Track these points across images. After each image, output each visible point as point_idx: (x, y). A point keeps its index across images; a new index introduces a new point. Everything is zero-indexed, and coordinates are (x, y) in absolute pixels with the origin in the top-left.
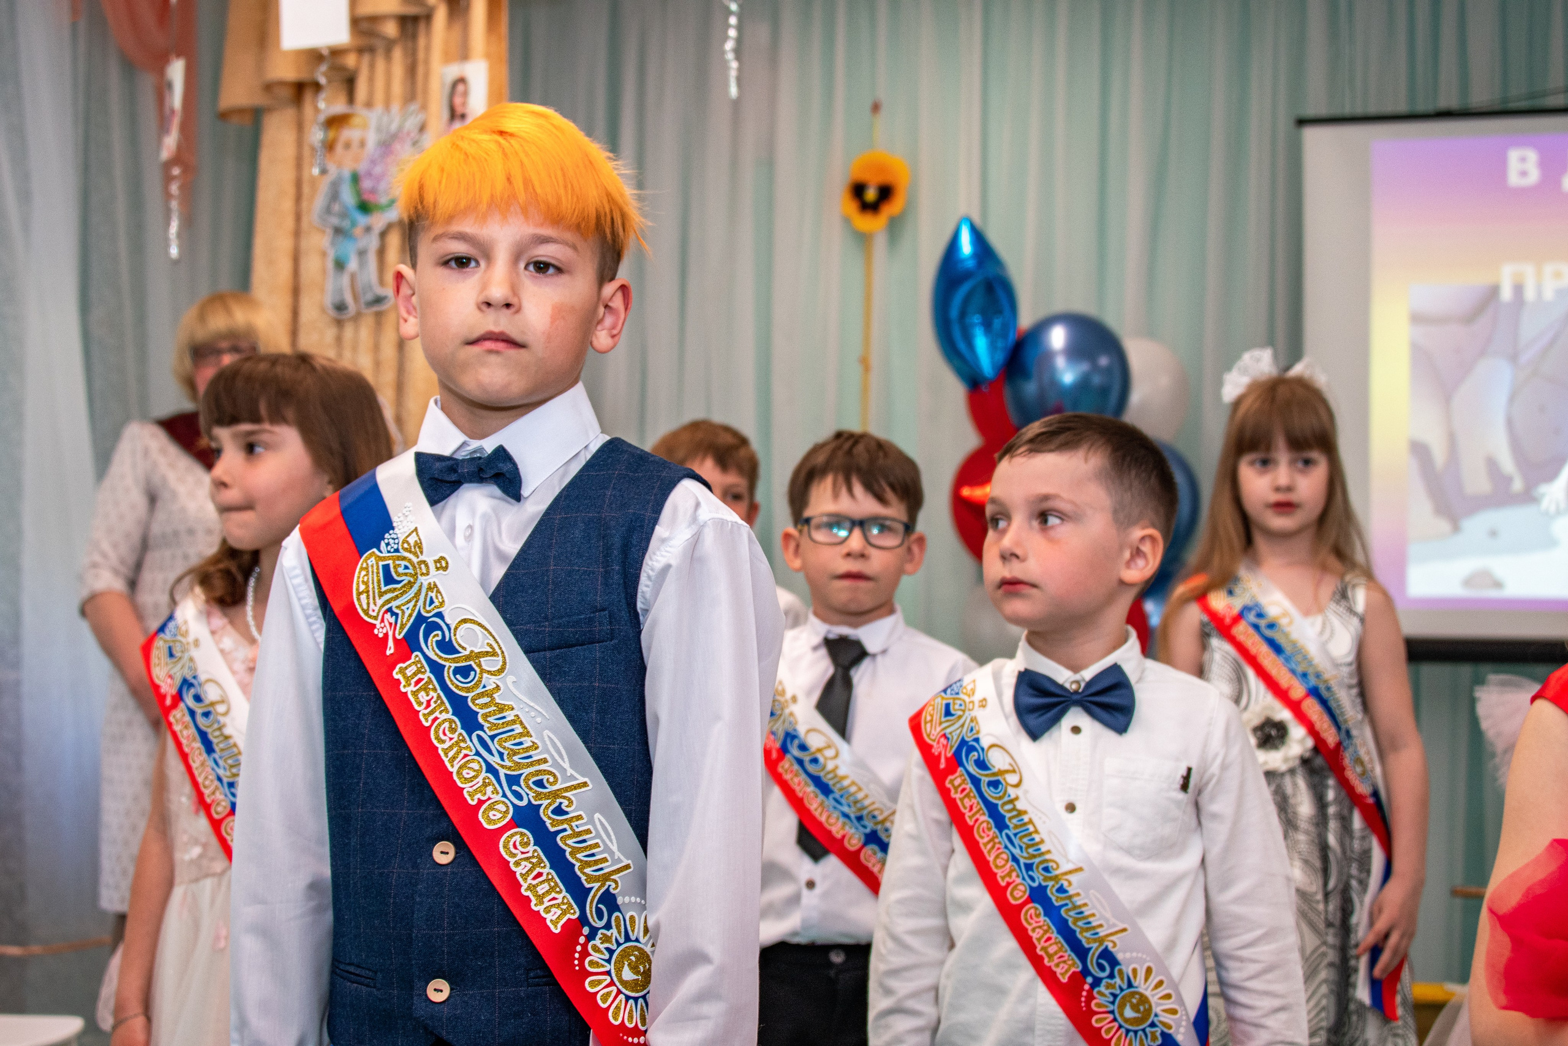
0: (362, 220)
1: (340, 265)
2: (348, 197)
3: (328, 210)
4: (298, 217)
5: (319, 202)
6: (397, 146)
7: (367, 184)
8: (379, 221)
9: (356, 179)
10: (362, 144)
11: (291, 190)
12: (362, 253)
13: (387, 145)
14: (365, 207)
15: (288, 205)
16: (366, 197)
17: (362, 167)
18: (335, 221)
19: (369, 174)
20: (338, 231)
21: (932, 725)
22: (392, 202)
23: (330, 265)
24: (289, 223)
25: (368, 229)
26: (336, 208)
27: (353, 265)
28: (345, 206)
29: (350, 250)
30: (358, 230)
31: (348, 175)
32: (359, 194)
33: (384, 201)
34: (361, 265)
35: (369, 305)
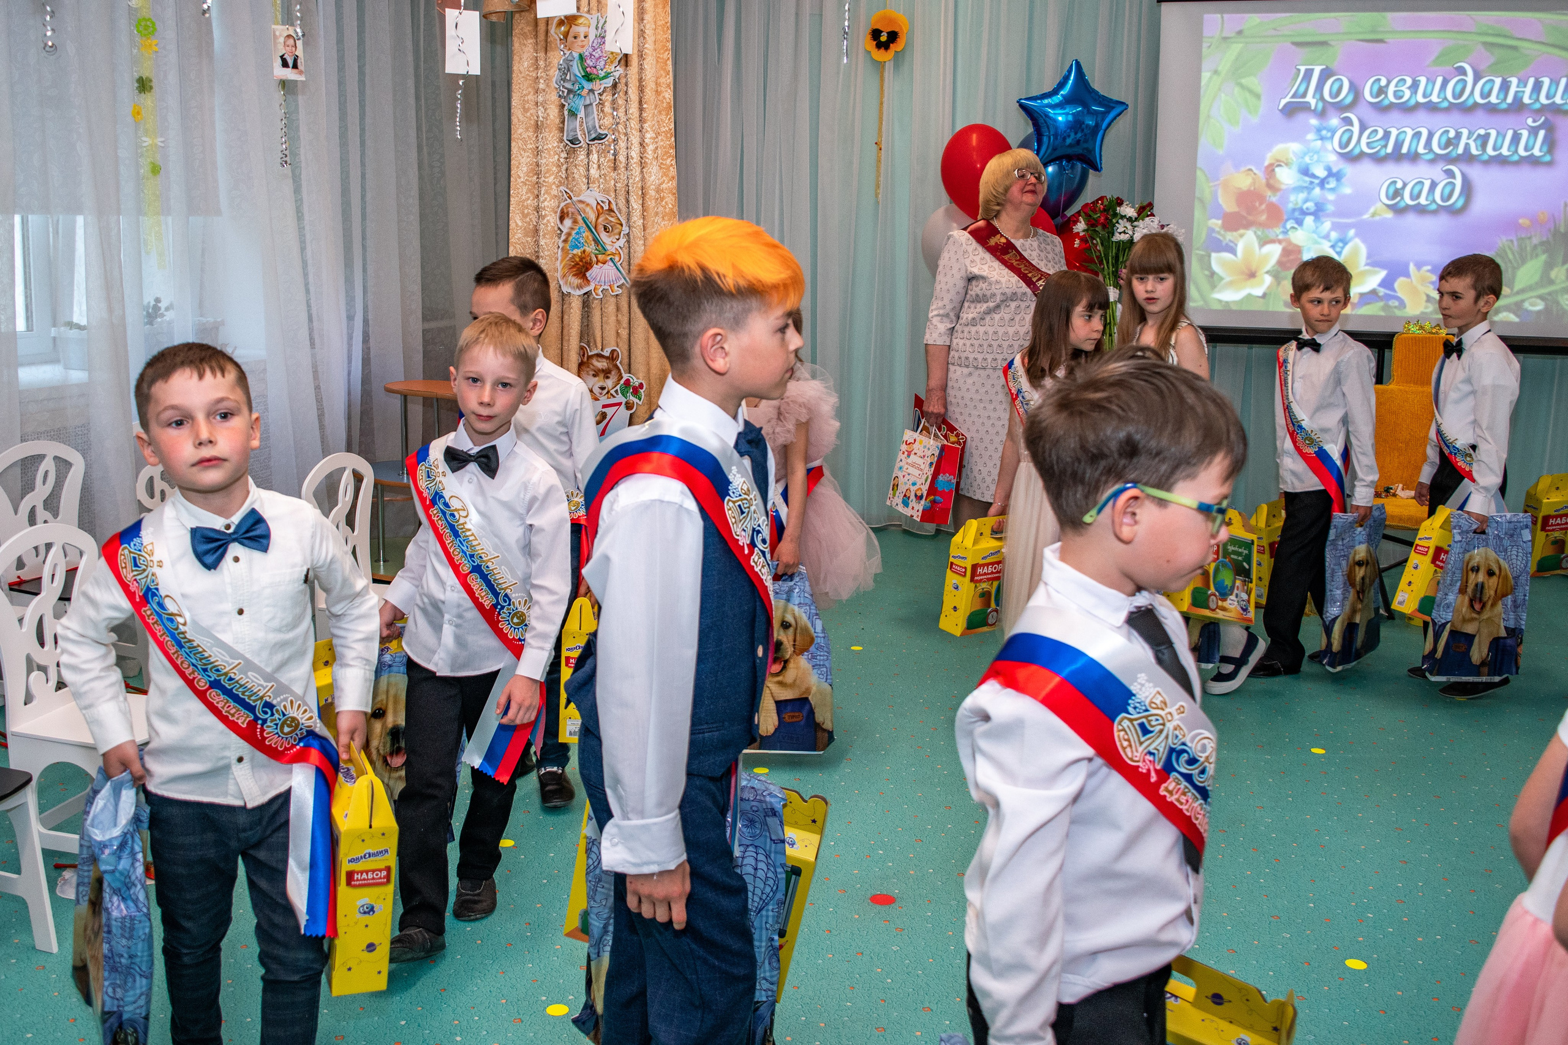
0: (588, 86)
1: (574, 114)
2: (577, 69)
3: (562, 78)
7: (589, 62)
8: (598, 86)
9: (581, 57)
12: (588, 107)
13: (600, 36)
14: (588, 77)
16: (589, 70)
17: (586, 51)
18: (569, 85)
19: (591, 56)
20: (571, 91)
23: (566, 113)
25: (592, 91)
26: (569, 76)
27: (581, 114)
28: (575, 75)
29: (579, 104)
30: (585, 91)
31: (576, 55)
32: (584, 69)
33: (602, 74)
34: (586, 116)
35: (593, 140)
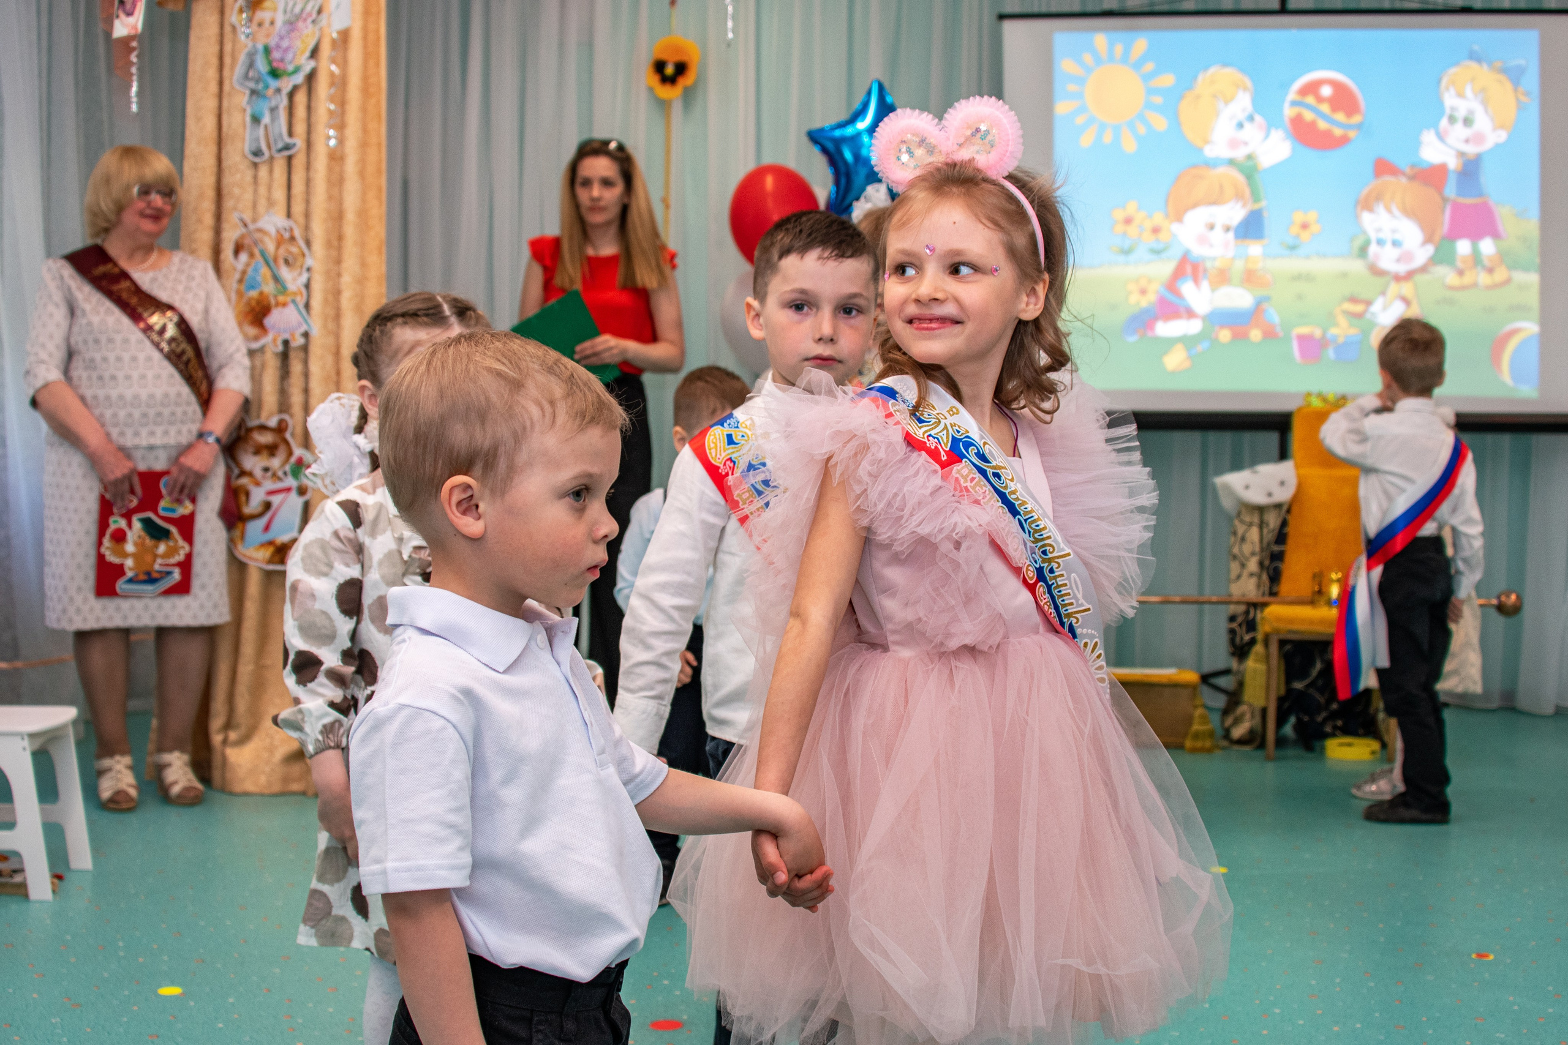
0: (273, 84)
1: (256, 120)
2: (262, 66)
3: (246, 77)
4: (221, 83)
5: (239, 70)
6: (300, 24)
7: (276, 55)
8: (286, 84)
9: (267, 50)
10: (272, 23)
11: (214, 61)
12: (273, 110)
13: (292, 24)
14: (275, 73)
15: (212, 73)
16: (275, 64)
17: (272, 42)
18: (252, 85)
19: (278, 46)
20: (253, 92)
21: (716, 450)
22: (297, 70)
23: (248, 119)
24: (213, 87)
25: (278, 91)
26: (251, 74)
27: (266, 119)
28: (259, 72)
29: (264, 108)
30: (270, 92)
31: (260, 47)
32: (270, 63)
33: (290, 68)
34: (273, 120)
35: (280, 151)
